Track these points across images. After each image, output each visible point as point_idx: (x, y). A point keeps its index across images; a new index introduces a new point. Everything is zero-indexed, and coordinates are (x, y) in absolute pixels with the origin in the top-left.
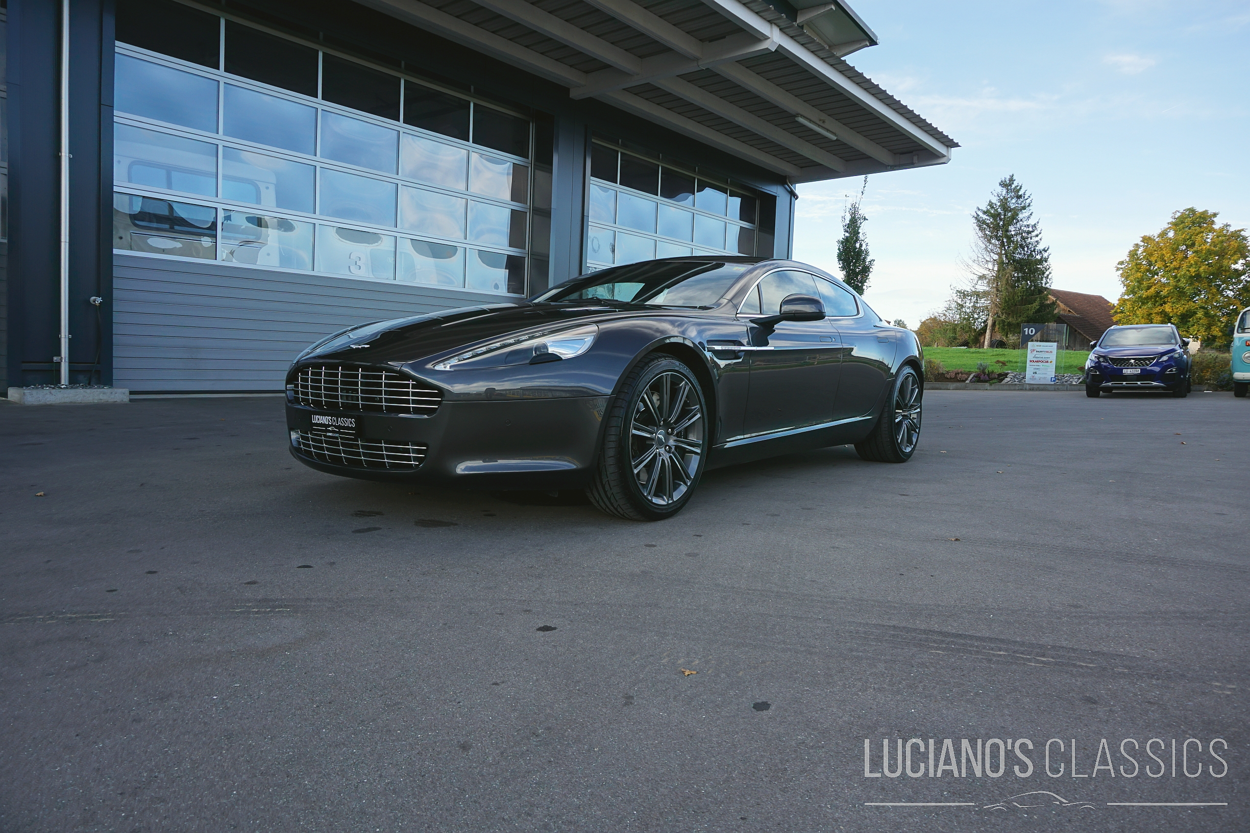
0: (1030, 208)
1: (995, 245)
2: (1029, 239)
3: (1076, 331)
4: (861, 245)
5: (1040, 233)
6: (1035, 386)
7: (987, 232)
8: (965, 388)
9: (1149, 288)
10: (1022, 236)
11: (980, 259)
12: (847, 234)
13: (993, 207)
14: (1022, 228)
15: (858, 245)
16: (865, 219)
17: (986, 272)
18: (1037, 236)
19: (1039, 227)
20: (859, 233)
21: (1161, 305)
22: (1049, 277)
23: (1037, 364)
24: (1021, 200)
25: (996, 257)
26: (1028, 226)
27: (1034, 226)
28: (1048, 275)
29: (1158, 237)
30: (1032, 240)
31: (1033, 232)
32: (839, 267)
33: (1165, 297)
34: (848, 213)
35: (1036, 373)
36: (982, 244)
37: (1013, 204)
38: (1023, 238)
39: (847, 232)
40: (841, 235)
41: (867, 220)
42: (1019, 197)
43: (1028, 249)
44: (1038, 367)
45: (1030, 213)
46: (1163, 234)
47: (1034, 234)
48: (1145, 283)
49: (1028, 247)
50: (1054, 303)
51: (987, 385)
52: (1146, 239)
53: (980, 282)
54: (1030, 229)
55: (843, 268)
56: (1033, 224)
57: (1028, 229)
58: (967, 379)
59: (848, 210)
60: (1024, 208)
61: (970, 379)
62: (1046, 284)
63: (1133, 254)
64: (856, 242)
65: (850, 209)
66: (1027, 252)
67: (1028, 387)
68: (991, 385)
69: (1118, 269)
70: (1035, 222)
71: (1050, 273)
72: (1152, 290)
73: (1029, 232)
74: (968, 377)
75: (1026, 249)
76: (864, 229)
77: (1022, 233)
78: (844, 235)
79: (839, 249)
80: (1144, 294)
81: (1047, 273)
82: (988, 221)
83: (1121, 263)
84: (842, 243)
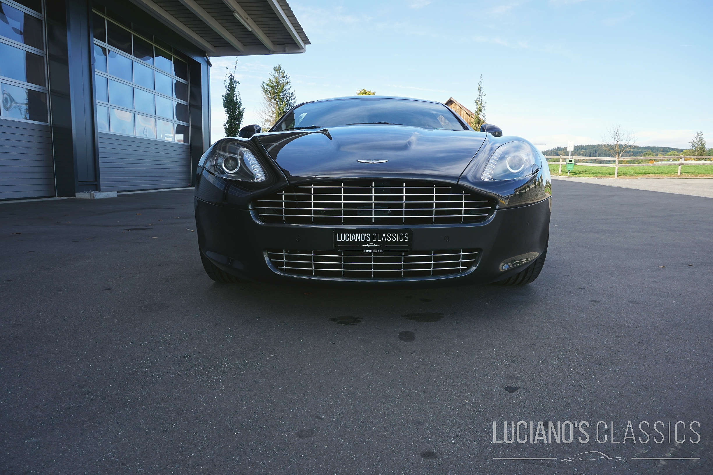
0: (290, 84)
1: (274, 103)
2: (290, 100)
4: (237, 99)
5: (295, 98)
7: (269, 96)
10: (287, 99)
11: (266, 111)
12: (228, 92)
13: (271, 82)
14: (286, 94)
15: (235, 98)
16: (238, 83)
17: (269, 118)
18: (294, 99)
19: (295, 94)
20: (235, 91)
24: (285, 79)
25: (274, 110)
26: (289, 93)
27: (292, 94)
30: (292, 101)
31: (292, 96)
32: (225, 112)
34: (227, 78)
36: (266, 102)
37: (281, 81)
38: (287, 100)
39: (228, 90)
40: (225, 92)
41: (240, 83)
42: (284, 77)
43: (290, 106)
45: (290, 86)
47: (292, 98)
49: (289, 105)
53: (266, 123)
54: (290, 95)
55: (228, 112)
56: (292, 92)
57: (289, 95)
59: (227, 77)
60: (287, 83)
64: (234, 97)
65: (229, 76)
66: (290, 107)
70: (293, 91)
73: (289, 97)
75: (289, 106)
76: (238, 89)
77: (286, 97)
78: (226, 92)
79: (224, 101)
82: (269, 90)
84: (225, 97)
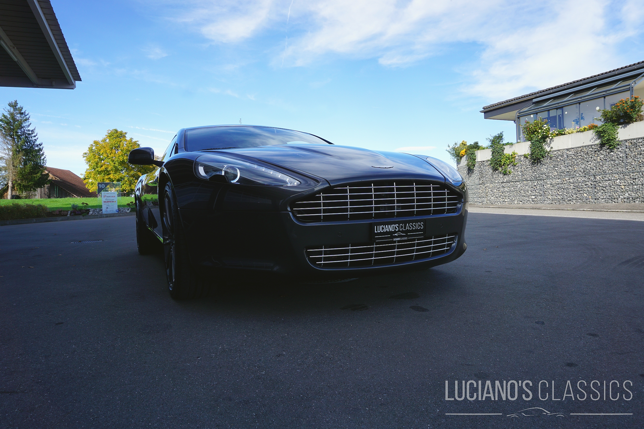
1: (8, 141)
2: (30, 138)
3: (62, 188)
5: (37, 135)
6: (108, 215)
8: (68, 219)
9: (102, 166)
13: (6, 118)
14: (24, 132)
17: (4, 156)
18: (35, 136)
19: (35, 132)
21: (108, 175)
22: (45, 159)
23: (108, 203)
24: (22, 116)
25: (10, 147)
26: (29, 130)
27: (33, 131)
28: (44, 159)
29: (101, 142)
30: (32, 139)
33: (110, 171)
35: (107, 208)
37: (18, 117)
38: (26, 138)
42: (22, 114)
43: (30, 144)
44: (108, 205)
46: (104, 140)
47: (33, 135)
48: (99, 164)
49: (30, 142)
50: (48, 174)
51: (81, 216)
52: (96, 143)
57: (29, 132)
58: (67, 214)
60: (25, 120)
61: (69, 214)
62: (43, 163)
63: (91, 150)
67: (104, 216)
68: (83, 216)
69: (84, 157)
70: (33, 129)
71: (45, 157)
72: (103, 168)
73: (28, 135)
74: (68, 213)
77: (24, 135)
80: (100, 169)
81: (42, 157)
83: (86, 154)
